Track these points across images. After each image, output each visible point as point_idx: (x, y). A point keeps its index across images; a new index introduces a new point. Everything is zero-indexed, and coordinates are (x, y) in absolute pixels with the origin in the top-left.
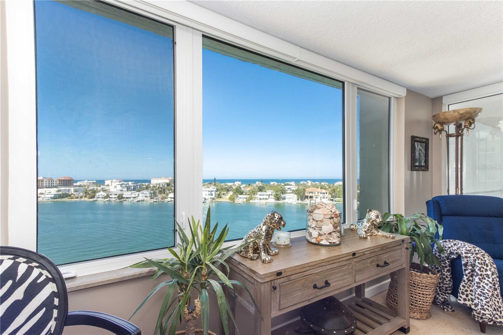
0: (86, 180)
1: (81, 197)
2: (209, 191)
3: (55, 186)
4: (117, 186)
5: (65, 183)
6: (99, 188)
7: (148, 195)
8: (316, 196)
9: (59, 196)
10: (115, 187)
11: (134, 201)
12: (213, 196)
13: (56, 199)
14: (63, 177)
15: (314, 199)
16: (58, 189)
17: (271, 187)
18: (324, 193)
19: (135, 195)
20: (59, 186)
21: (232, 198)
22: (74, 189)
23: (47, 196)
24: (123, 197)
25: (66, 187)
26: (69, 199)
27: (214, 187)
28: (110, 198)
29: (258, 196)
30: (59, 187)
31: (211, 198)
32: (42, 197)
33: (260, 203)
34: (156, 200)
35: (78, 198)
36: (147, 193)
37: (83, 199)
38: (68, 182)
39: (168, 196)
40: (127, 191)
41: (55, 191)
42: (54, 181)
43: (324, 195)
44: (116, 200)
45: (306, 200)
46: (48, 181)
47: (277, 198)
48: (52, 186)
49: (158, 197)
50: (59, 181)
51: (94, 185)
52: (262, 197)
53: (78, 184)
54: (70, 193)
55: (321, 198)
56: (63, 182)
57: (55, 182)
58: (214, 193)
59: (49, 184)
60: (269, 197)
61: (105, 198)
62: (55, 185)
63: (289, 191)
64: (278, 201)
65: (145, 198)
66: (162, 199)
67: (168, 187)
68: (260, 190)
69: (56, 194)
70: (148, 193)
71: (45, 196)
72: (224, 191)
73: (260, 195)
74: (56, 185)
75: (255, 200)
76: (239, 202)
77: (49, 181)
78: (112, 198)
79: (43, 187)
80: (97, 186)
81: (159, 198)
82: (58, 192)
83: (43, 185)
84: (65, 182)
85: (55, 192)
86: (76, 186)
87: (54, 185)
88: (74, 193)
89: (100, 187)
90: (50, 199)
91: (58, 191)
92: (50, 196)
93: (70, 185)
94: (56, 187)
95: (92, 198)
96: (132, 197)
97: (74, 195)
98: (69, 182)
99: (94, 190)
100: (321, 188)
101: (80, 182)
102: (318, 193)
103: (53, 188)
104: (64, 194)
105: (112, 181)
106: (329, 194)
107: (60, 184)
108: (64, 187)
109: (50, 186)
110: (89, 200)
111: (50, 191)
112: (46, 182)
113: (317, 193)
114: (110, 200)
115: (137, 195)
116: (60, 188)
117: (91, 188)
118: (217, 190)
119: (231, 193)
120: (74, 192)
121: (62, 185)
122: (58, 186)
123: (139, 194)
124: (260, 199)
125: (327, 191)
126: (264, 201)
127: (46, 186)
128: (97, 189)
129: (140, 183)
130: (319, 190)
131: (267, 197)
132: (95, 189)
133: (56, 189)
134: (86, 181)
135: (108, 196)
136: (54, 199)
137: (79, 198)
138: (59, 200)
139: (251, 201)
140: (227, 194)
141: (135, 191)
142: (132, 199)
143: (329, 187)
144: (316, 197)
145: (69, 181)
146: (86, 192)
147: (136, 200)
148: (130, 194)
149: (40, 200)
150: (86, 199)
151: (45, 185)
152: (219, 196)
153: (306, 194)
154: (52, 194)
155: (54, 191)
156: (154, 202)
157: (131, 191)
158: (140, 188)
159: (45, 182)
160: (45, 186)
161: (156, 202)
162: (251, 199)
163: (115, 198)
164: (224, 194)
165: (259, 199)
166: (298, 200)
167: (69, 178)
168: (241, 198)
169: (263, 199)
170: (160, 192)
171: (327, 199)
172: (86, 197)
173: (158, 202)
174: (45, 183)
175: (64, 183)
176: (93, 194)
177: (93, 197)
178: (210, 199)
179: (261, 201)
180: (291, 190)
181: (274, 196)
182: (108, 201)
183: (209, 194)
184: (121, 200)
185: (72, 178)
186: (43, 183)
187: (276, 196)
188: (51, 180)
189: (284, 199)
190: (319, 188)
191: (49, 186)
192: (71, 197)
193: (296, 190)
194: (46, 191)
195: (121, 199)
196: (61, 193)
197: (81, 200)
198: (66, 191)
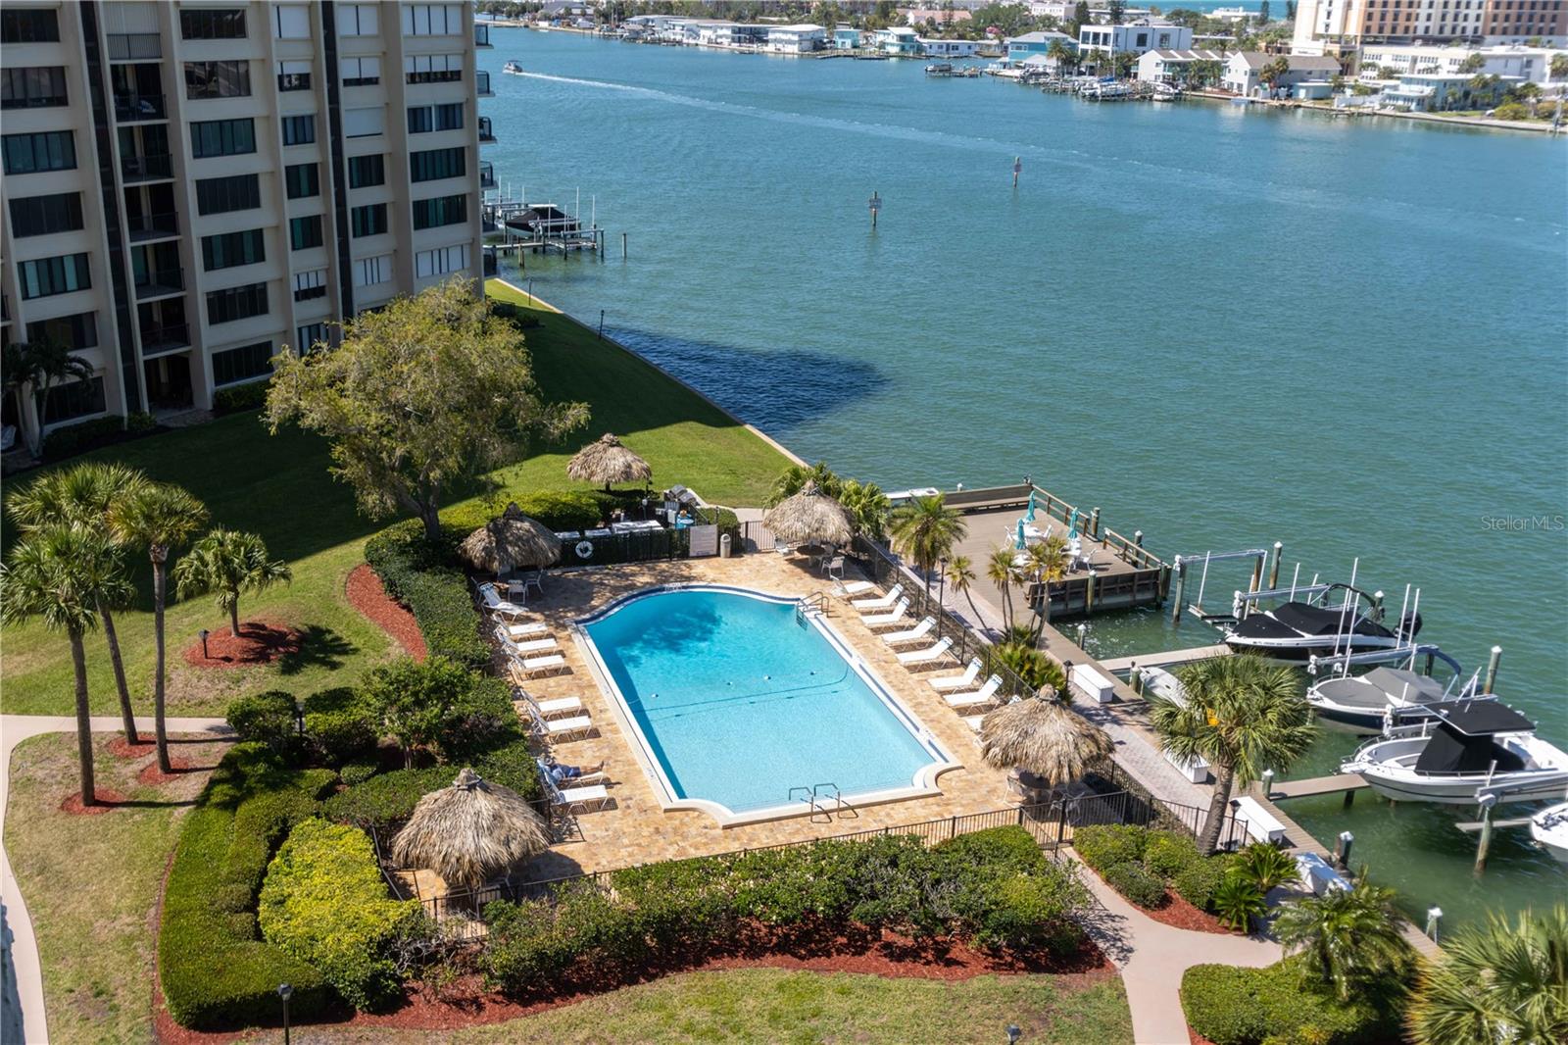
3: (1469, 32)
5: (1525, 18)
9: (1460, 94)
13: (1443, 109)
16: (1472, 52)
20: (1493, 31)
22: (1555, 57)
23: (1405, 90)
25: (1526, 43)
26: (1502, 118)
30: (1489, 38)
32: (1387, 91)
35: (1548, 116)
41: (1452, 62)
42: (1467, 7)
46: (1437, 6)
48: (1454, 30)
54: (1523, 84)
57: (1473, 12)
59: (1443, 18)
69: (1445, 83)
71: (1395, 88)
74: (1476, 29)
77: (1446, 5)
79: (1411, 34)
82: (1468, 71)
83: (1412, 24)
84: (1526, 10)
85: (1456, 68)
87: (1464, 29)
88: (1548, 86)
90: (1413, 106)
91: (1469, 66)
92: (1414, 90)
93: (1551, 32)
94: (1472, 39)
97: (1537, 92)
103: (1457, 45)
104: (1485, 84)
107: (1500, 24)
108: (1512, 42)
109: (1447, 32)
111: (1434, 59)
112: (1431, 5)
116: (1492, 45)
120: (1548, 75)
121: (1505, 32)
122: (1484, 33)
127: (1427, 29)
133: (1462, 53)
136: (1432, 109)
137: (1558, 115)
138: (1453, 117)
149: (1369, 111)
151: (1421, 24)
154: (1428, 83)
155: (1448, 61)
160: (1420, 32)
174: (1424, 11)
175: (1519, 18)
191: (1441, 30)
192: (1517, 106)
194: (1415, 60)
196: (1471, 76)
197: (1560, 129)
198: (1515, 65)
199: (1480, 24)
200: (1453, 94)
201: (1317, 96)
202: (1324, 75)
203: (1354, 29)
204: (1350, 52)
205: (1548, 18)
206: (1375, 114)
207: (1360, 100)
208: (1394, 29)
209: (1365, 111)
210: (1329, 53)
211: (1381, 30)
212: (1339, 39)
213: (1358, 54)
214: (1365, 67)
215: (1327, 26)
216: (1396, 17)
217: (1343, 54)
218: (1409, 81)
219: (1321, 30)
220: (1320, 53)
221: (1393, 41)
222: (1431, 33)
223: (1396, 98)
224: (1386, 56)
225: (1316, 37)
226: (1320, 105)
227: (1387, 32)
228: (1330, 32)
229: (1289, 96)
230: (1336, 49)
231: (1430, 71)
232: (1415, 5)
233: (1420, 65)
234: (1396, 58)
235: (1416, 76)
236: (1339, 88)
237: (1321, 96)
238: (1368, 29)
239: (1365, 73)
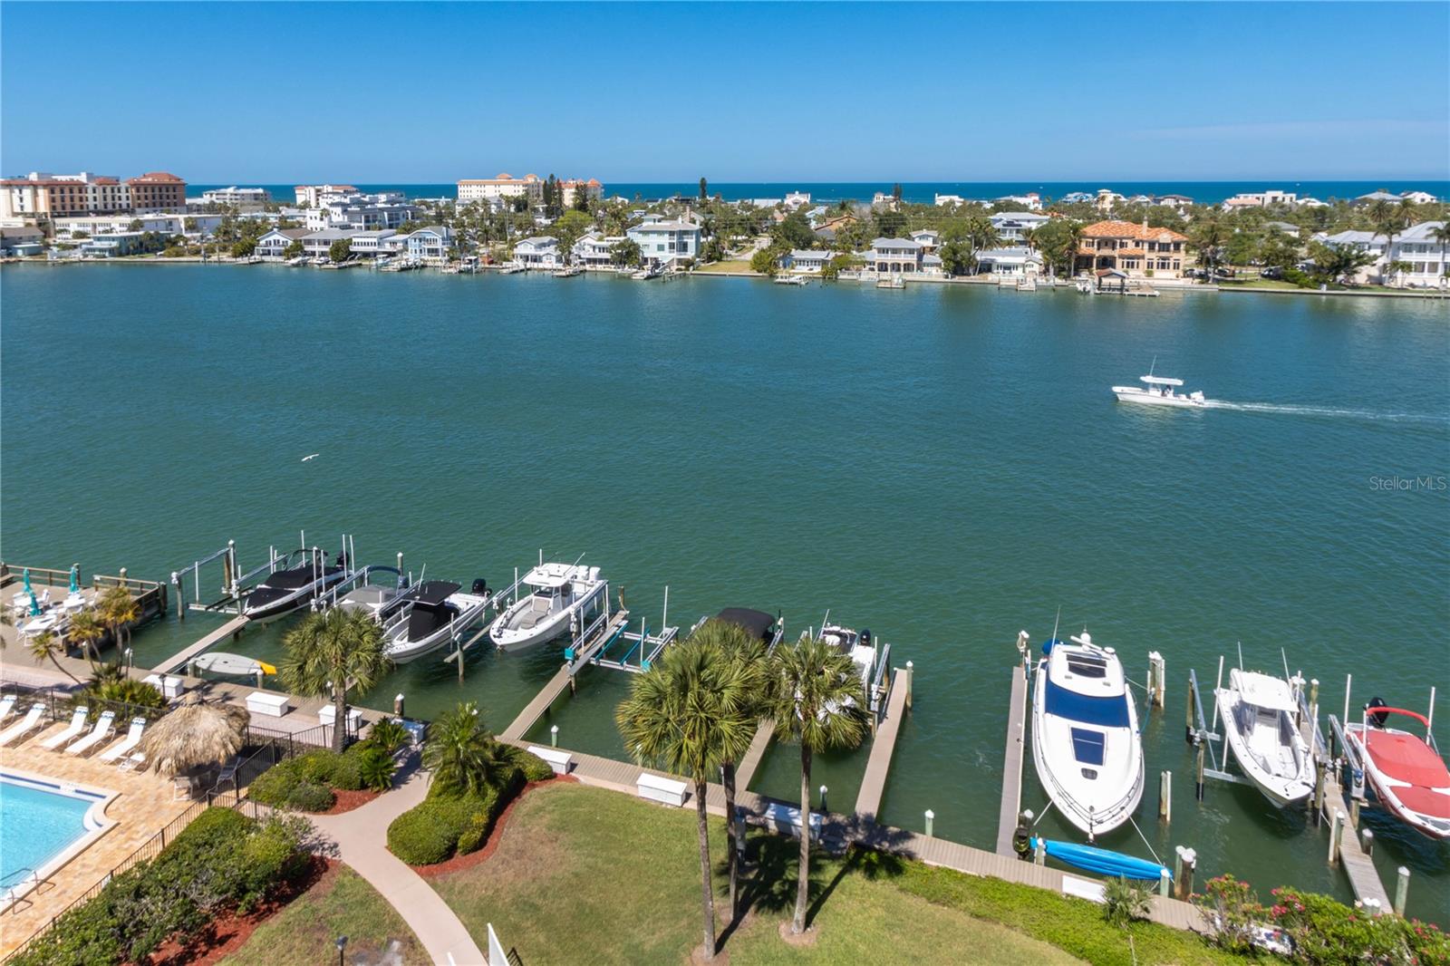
0: (227, 187)
1: (211, 251)
2: (672, 233)
3: (124, 207)
4: (331, 209)
5: (157, 197)
6: (275, 215)
7: (439, 245)
8: (1132, 258)
9: (137, 244)
10: (325, 213)
11: (390, 268)
12: (690, 254)
13: (128, 254)
14: (149, 176)
15: (1119, 270)
16: (135, 219)
17: (935, 218)
18: (1165, 247)
19: (394, 243)
20: (139, 206)
21: (765, 264)
22: (185, 219)
23: (97, 245)
24: (351, 253)
25: (162, 211)
26: (169, 257)
27: (694, 215)
28: (306, 254)
29: (872, 256)
30: (138, 210)
31: (680, 261)
32: (84, 246)
33: (881, 285)
34: (469, 266)
35: (197, 252)
36: (436, 236)
37: (214, 258)
38: (166, 194)
39: (516, 251)
40: (368, 228)
41: (121, 225)
42: (119, 191)
43: (1164, 254)
44: (327, 262)
45: (1084, 275)
46: (99, 191)
47: (952, 264)
48: (114, 205)
49: (476, 254)
50: (138, 191)
51: (254, 205)
52: (889, 259)
53: (205, 199)
54: (172, 236)
55: (1150, 265)
56: (149, 193)
57: (123, 195)
58: (691, 241)
59: (105, 199)
60: (920, 258)
61: (289, 253)
62: (124, 202)
63: (1006, 237)
64: (957, 279)
65: (430, 258)
66: (491, 262)
67: (520, 214)
68: (885, 230)
69: (125, 238)
70: (439, 237)
71: (91, 243)
72: (737, 234)
73: (883, 251)
74: (128, 205)
75: (858, 270)
76: (792, 280)
77: (104, 191)
78: (313, 254)
79: (85, 210)
80: (268, 210)
81: (480, 260)
82: (134, 230)
83: (85, 203)
84: (157, 192)
85: (125, 229)
86: (199, 209)
87: (120, 205)
88: (188, 235)
89: (277, 211)
90: (107, 254)
91: (136, 226)
92: (105, 245)
93: (175, 205)
94: (129, 211)
95: (242, 254)
96: (384, 253)
97: (186, 240)
98: (171, 193)
99: (255, 223)
100: (1155, 224)
101: (211, 195)
102: (1137, 245)
103: (120, 215)
104: (151, 237)
105: (318, 191)
106: (1187, 251)
107: (142, 201)
108: (155, 211)
109: (110, 207)
110: (234, 260)
111: (108, 224)
112: (94, 191)
113: (1131, 245)
114: (305, 264)
115: (400, 246)
116: (143, 213)
117: (244, 216)
118: (706, 229)
119: (764, 241)
120: (186, 230)
121: (147, 206)
122: (134, 206)
123: (406, 242)
124: (883, 267)
125: (1178, 237)
126: (896, 275)
127: (96, 206)
128: (265, 220)
129: (416, 200)
130: (1144, 231)
131: (913, 259)
132: (259, 221)
133: (127, 219)
134: (231, 190)
135: (297, 249)
136: (121, 255)
137: (203, 252)
138: (137, 259)
139: (843, 276)
140: (748, 245)
141: (395, 230)
142: (380, 261)
143: (1197, 219)
144: (1126, 261)
145: (171, 189)
146: (226, 233)
147: (395, 265)
148: (375, 240)
149: (76, 259)
150: (226, 257)
152: (714, 255)
153: (1084, 249)
154: (113, 239)
155: (119, 225)
156: (460, 272)
157: (380, 229)
158: (413, 218)
159: (90, 190)
160: (92, 208)
161: (469, 271)
162: (843, 265)
163: (323, 254)
164: (734, 245)
165: (876, 267)
166: (1046, 272)
167: (171, 177)
168: (801, 262)
169: (896, 267)
170: (486, 237)
171: (1176, 272)
172: (224, 249)
173: (477, 272)
174: (90, 195)
175: (154, 197)
176: (248, 240)
177: (249, 250)
178: (675, 267)
179: (885, 276)
180: (1018, 231)
181: (941, 256)
182: (294, 265)
183: (672, 246)
184: (344, 264)
185: (179, 180)
186: (83, 195)
187: (949, 255)
188: (110, 184)
189: (986, 268)
190: (1146, 223)
191: (106, 206)
192: (175, 248)
193: (1041, 232)
194: (94, 226)
195: (345, 259)
196: (141, 233)
197: (207, 260)
198: (162, 225)
199: (130, 202)
200: (133, 245)
201: (32, 252)
202: (32, 239)
203: (43, 207)
204: (44, 224)
205: (171, 197)
206: (81, 261)
207: (66, 253)
208: (73, 207)
209: (73, 260)
210: (28, 225)
211: (63, 208)
212: (33, 215)
213: (52, 224)
214: (61, 231)
215: (22, 207)
216: (72, 199)
217: (40, 225)
218: (99, 239)
219: (17, 209)
220: (22, 225)
221: (73, 214)
222: (99, 208)
223: (94, 250)
224: (74, 224)
225: (15, 215)
226: (37, 259)
227: (68, 209)
228: (26, 210)
229: (9, 255)
230: (33, 221)
231: (106, 232)
232: (84, 190)
233: (101, 229)
234: (80, 225)
235: (98, 235)
236: (48, 246)
237: (33, 252)
238: (54, 208)
239: (59, 236)
